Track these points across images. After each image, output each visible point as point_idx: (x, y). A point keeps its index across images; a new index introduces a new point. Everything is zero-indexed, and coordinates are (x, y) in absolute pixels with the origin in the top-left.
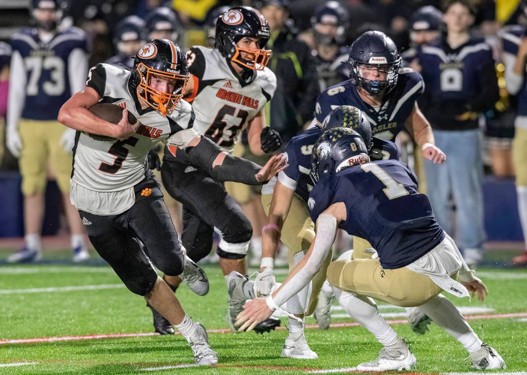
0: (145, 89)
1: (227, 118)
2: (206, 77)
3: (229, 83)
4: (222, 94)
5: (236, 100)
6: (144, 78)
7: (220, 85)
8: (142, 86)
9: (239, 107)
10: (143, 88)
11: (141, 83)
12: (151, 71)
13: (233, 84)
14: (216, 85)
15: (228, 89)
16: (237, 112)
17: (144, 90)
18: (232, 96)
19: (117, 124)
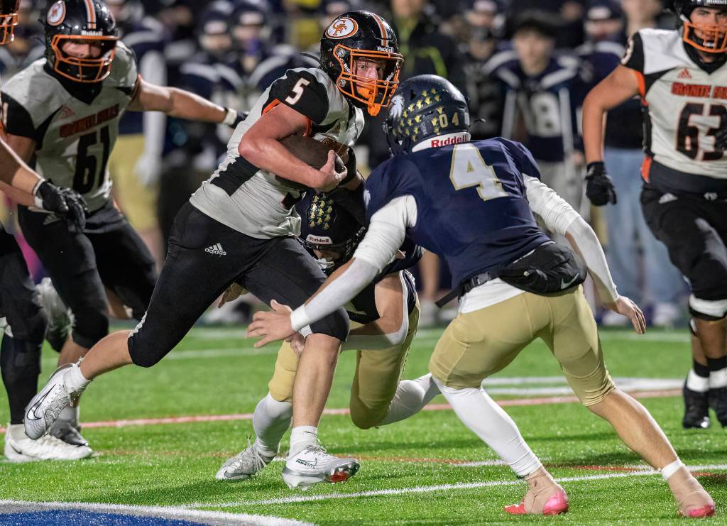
0: (350, 79)
1: (694, 120)
2: (649, 68)
3: (686, 73)
4: (678, 89)
5: (702, 93)
6: (345, 65)
7: (672, 77)
8: (344, 75)
9: (707, 102)
10: (347, 79)
11: (343, 72)
12: (355, 52)
13: (691, 72)
14: (664, 77)
15: (685, 81)
16: (707, 109)
17: (348, 82)
18: (693, 89)
19: (319, 169)
